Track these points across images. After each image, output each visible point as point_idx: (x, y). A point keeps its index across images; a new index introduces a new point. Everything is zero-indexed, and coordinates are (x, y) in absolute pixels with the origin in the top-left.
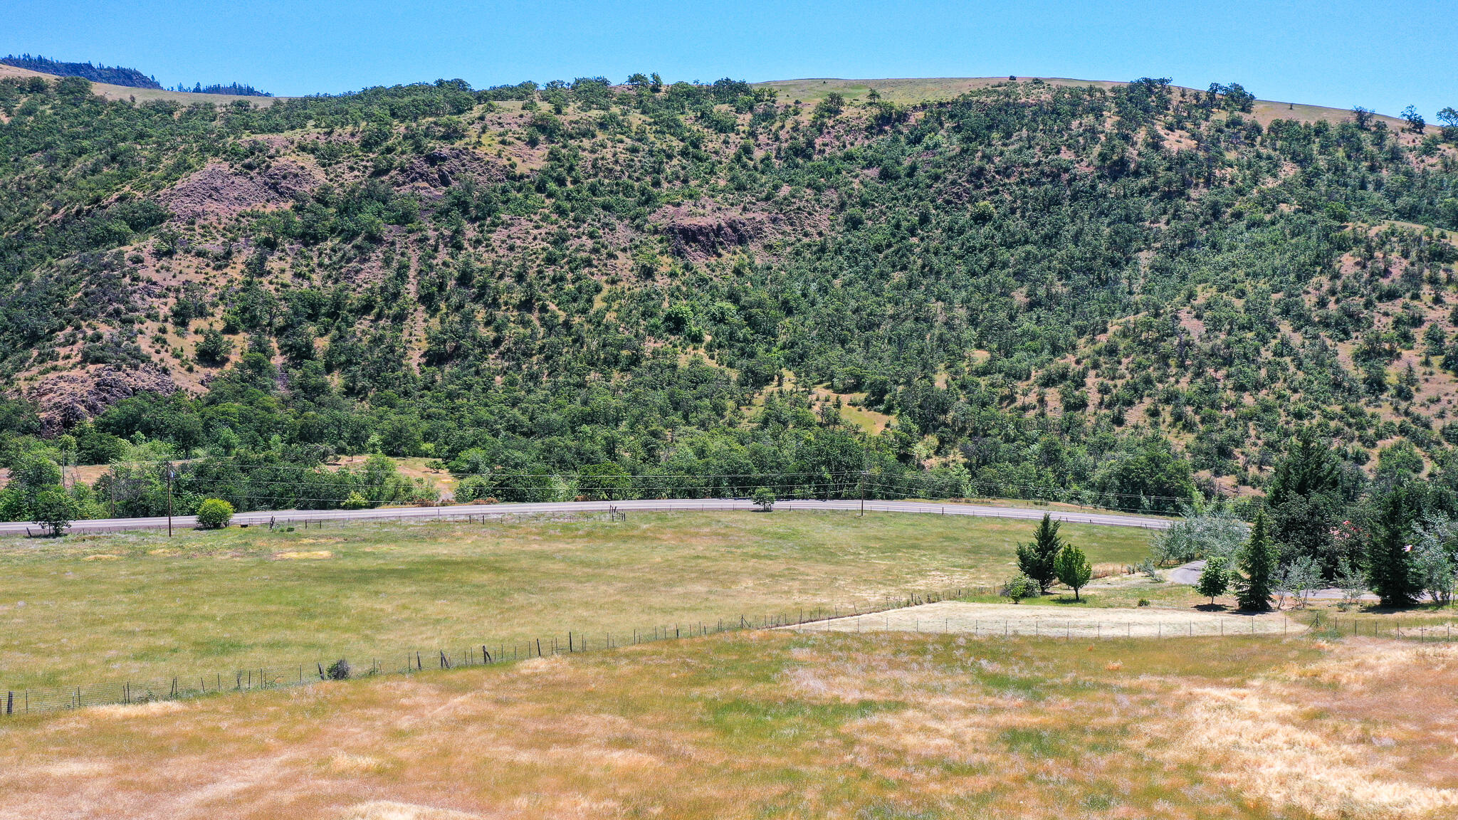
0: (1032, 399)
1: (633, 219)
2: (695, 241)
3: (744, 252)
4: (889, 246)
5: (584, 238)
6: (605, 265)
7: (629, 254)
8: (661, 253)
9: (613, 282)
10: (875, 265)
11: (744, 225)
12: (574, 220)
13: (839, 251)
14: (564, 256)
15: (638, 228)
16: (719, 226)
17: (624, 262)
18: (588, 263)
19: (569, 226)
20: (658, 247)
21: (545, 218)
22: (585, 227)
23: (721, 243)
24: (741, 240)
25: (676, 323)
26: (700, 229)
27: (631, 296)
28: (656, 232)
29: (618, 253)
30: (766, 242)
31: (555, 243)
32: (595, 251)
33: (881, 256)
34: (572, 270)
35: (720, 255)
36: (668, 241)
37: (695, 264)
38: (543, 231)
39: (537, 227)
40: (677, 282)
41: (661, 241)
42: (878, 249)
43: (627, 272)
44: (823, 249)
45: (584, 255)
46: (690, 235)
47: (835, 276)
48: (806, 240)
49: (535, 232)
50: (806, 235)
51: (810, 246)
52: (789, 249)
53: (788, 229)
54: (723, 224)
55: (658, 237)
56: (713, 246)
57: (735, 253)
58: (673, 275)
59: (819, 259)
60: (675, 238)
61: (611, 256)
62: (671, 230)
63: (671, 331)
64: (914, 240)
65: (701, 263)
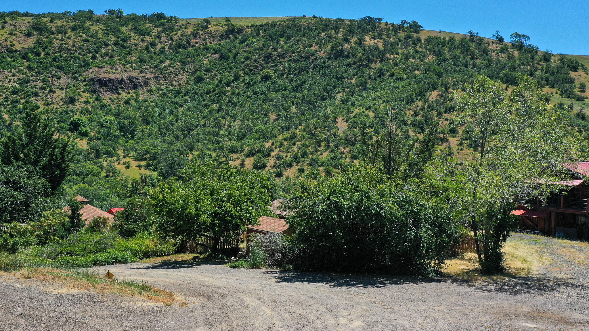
1: (73, 74)
2: (106, 85)
3: (135, 93)
4: (214, 91)
5: (39, 82)
6: (47, 96)
7: (64, 91)
8: (84, 91)
9: (48, 105)
10: (204, 101)
11: (138, 79)
12: (36, 73)
13: (187, 93)
14: (23, 90)
15: (75, 78)
16: (122, 80)
17: (59, 95)
18: (36, 94)
19: (32, 76)
20: (83, 89)
21: (20, 71)
22: (42, 76)
23: (122, 88)
24: (135, 87)
25: (75, 126)
26: (110, 80)
27: (56, 112)
28: (85, 80)
29: (57, 90)
30: (149, 88)
31: (20, 84)
32: (43, 88)
33: (208, 96)
34: (24, 98)
35: (119, 94)
36: (90, 85)
37: (103, 98)
38: (16, 78)
39: (13, 76)
40: (89, 107)
41: (86, 85)
42: (208, 93)
43: (59, 100)
44: (179, 93)
45: (34, 90)
46: (103, 83)
47: (181, 106)
48: (171, 88)
49: (12, 78)
50: (172, 85)
51: (172, 90)
52: (160, 92)
53: (163, 82)
54: (125, 78)
55: (85, 83)
56: (116, 89)
57: (129, 93)
58: (87, 102)
59: (175, 97)
60: (94, 84)
61: (51, 91)
62: (92, 79)
63: (71, 130)
64: (229, 89)
65: (106, 98)
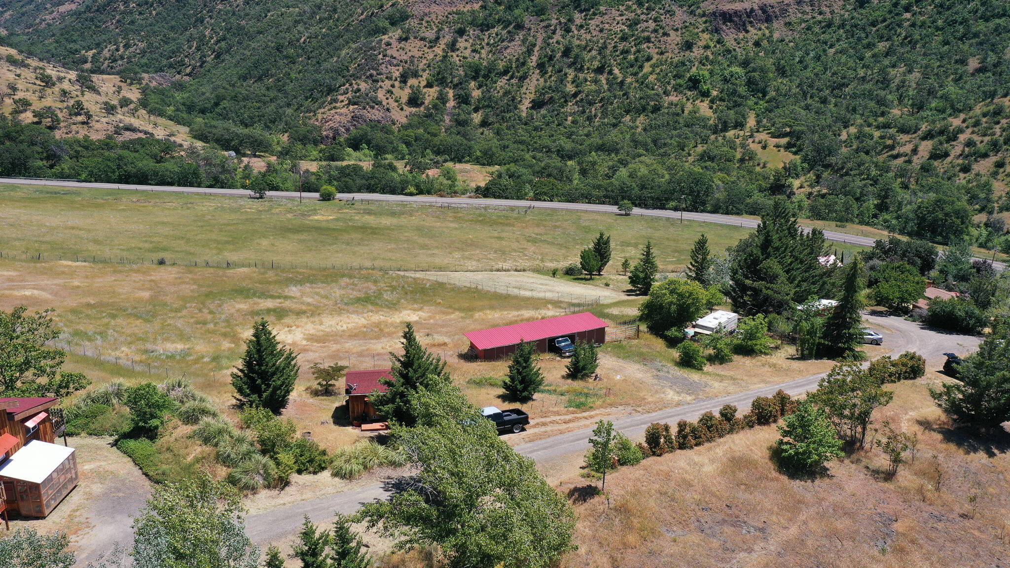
0: (908, 148)
1: (690, 7)
2: (731, 21)
3: (767, 28)
4: (884, 20)
5: (651, 21)
6: (660, 41)
7: (679, 32)
8: (703, 31)
9: (662, 53)
10: (867, 37)
11: (773, 7)
12: (647, 9)
13: (842, 26)
14: (633, 35)
15: (692, 13)
16: (752, 10)
17: (675, 38)
18: (648, 40)
19: (642, 14)
20: (703, 26)
21: (628, 8)
22: (653, 14)
23: (751, 22)
24: (768, 19)
25: (694, 83)
26: (736, 12)
27: (671, 63)
28: (704, 15)
29: (672, 33)
30: (787, 20)
31: (630, 26)
32: (655, 31)
33: (874, 29)
34: (635, 45)
35: (747, 32)
36: (711, 22)
37: (726, 38)
38: (624, 18)
39: (621, 15)
40: (709, 53)
41: (705, 22)
42: (873, 24)
43: (673, 46)
44: (829, 25)
45: (646, 34)
46: (727, 17)
47: (831, 46)
48: (819, 18)
49: (619, 18)
50: (820, 13)
51: (820, 22)
52: (803, 25)
53: (808, 9)
54: (756, 7)
55: (704, 19)
56: (744, 25)
57: (760, 29)
58: (707, 47)
59: (824, 33)
60: (715, 20)
61: (666, 34)
62: (714, 14)
63: (690, 89)
64: (908, 15)
65: (730, 37)
